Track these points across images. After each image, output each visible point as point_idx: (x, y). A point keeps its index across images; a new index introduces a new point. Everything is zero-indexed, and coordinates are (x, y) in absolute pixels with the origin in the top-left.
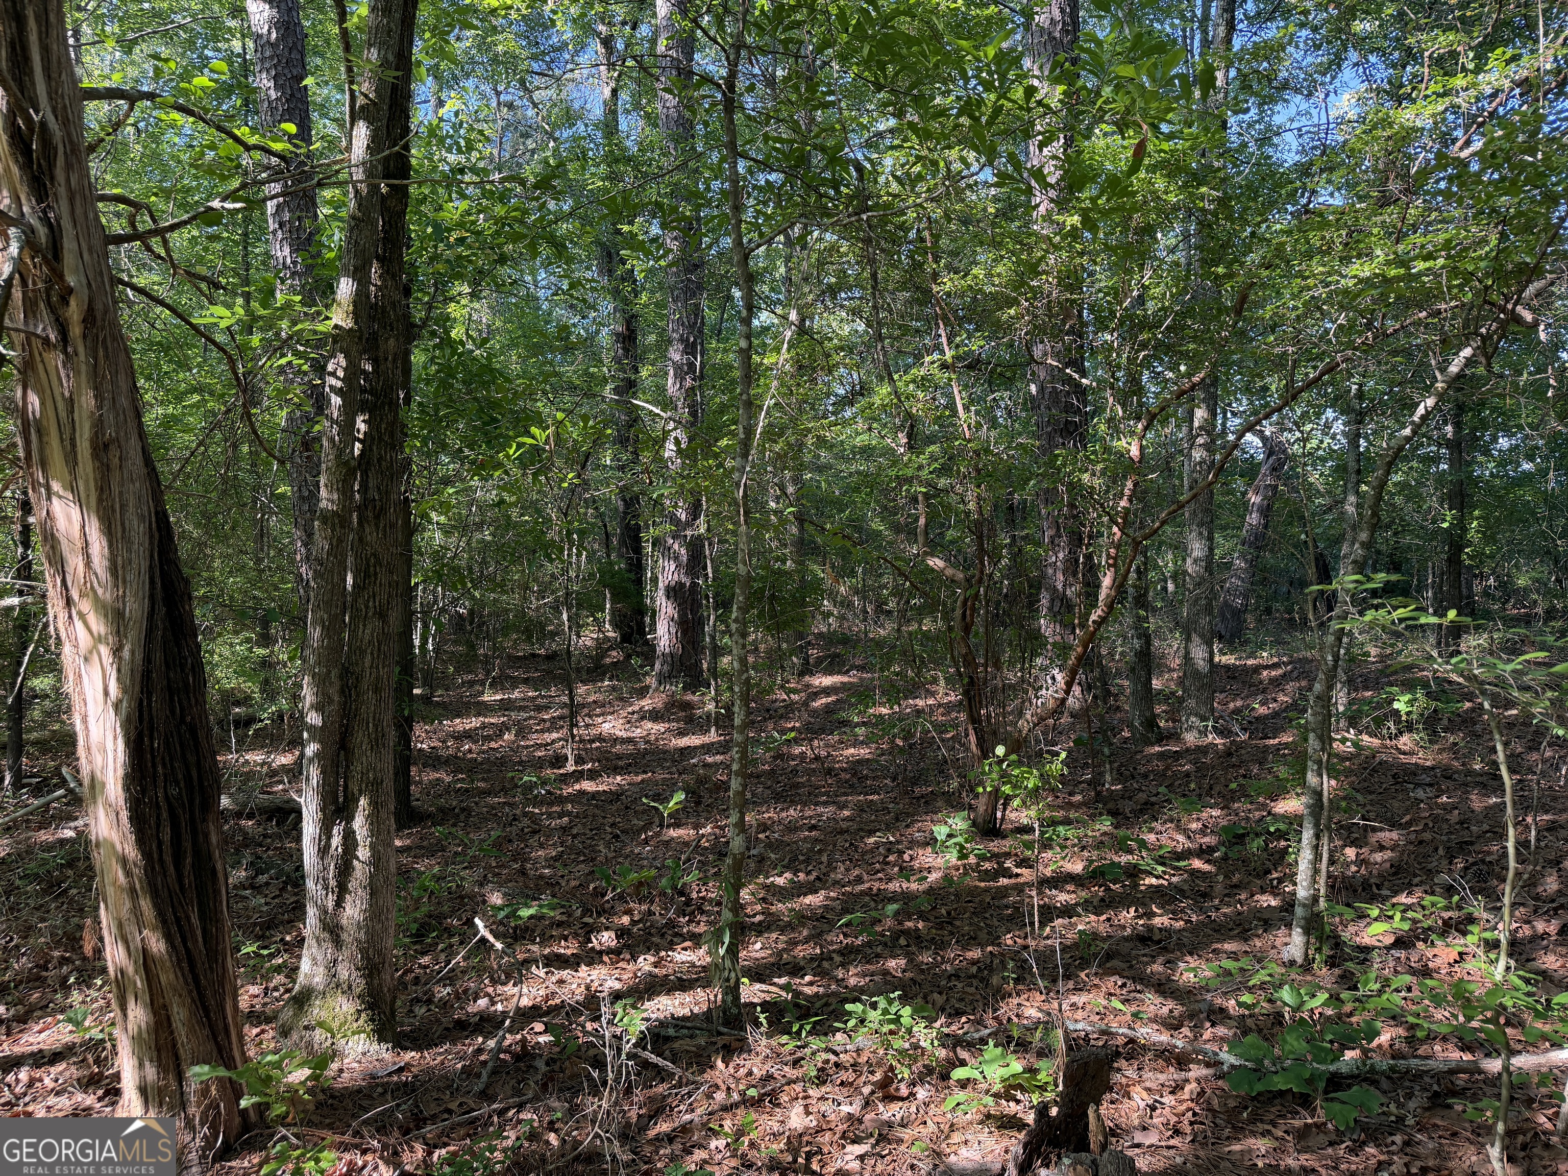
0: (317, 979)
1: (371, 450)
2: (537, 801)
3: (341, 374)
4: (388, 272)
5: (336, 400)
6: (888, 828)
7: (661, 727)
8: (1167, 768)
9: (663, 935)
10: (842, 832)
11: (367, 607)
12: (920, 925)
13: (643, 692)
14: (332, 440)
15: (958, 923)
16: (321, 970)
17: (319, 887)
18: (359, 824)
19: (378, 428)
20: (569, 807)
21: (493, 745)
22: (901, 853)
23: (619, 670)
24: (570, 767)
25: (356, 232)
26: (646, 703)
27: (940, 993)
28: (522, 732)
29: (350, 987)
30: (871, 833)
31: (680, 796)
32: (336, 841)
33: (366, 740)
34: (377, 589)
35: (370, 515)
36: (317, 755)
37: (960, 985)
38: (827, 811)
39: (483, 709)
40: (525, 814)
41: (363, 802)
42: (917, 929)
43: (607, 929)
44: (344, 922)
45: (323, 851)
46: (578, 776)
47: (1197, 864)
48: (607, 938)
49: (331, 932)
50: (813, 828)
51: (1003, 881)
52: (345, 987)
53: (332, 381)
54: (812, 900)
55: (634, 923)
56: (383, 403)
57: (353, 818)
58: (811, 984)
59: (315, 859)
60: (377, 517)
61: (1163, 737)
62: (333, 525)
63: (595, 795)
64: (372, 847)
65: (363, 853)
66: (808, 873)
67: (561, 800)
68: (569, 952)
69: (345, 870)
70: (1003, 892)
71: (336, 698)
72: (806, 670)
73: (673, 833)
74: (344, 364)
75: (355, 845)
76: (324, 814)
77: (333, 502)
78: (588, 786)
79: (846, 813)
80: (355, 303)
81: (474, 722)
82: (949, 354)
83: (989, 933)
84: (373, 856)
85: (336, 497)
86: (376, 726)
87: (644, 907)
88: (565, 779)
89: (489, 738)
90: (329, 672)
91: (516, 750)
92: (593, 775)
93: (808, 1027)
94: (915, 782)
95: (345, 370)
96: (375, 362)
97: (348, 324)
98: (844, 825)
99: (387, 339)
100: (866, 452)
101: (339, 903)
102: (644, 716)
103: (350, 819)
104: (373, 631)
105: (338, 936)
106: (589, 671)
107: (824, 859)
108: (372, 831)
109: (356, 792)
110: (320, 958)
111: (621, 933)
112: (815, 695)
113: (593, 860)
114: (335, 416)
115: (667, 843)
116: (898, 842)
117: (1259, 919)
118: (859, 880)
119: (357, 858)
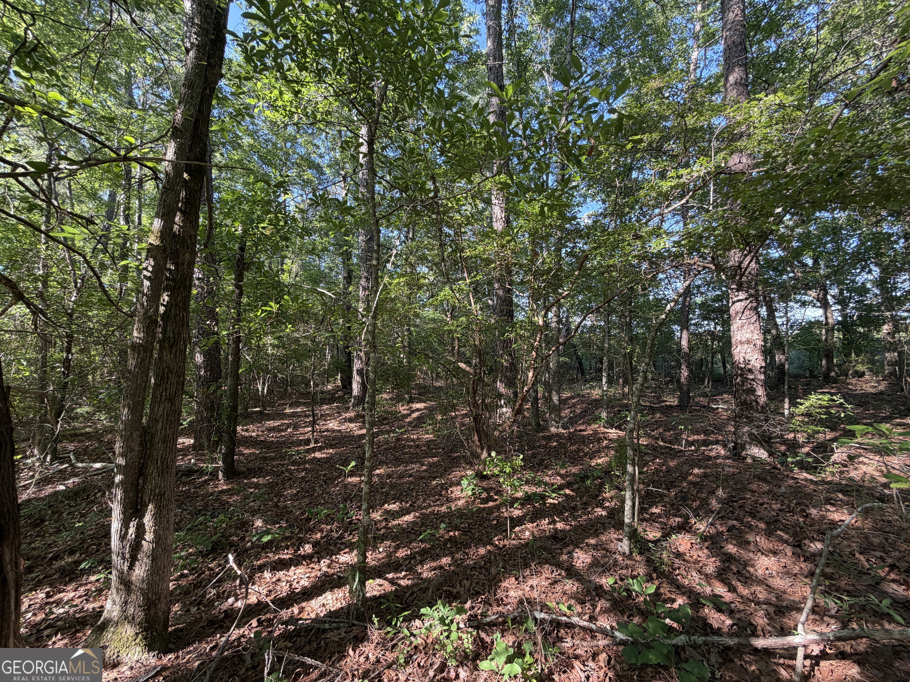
0: (115, 614)
1: (170, 311)
2: (294, 463)
3: (150, 269)
4: (187, 219)
5: (147, 283)
6: (441, 477)
7: (352, 425)
8: (547, 444)
9: (335, 545)
10: (423, 478)
11: (161, 396)
12: (457, 533)
13: (347, 409)
14: (142, 305)
15: (473, 531)
16: (118, 608)
17: (119, 558)
18: (148, 520)
19: (176, 300)
20: (307, 466)
21: (283, 434)
22: (447, 489)
23: (341, 399)
24: (312, 445)
25: (165, 195)
26: (348, 415)
27: (467, 580)
28: (296, 427)
29: (133, 618)
30: (434, 478)
31: (353, 464)
32: (132, 530)
33: (155, 470)
34: (168, 386)
35: (167, 345)
36: (121, 482)
37: (477, 574)
38: (416, 466)
39: (284, 416)
40: (287, 470)
41: (150, 507)
42: (455, 536)
43: (308, 543)
44: (134, 578)
45: (123, 537)
46: (314, 450)
47: (568, 491)
48: (308, 548)
49: (125, 585)
50: (410, 476)
51: (491, 504)
52: (130, 618)
53: (145, 273)
54: (409, 518)
55: (322, 538)
56: (180, 287)
57: (144, 516)
58: (404, 578)
59: (117, 542)
60: (171, 347)
61: (543, 430)
62: (139, 351)
63: (319, 460)
64: (155, 532)
65: (149, 536)
66: (407, 502)
67: (305, 462)
68: (288, 557)
69: (136, 547)
70: (490, 511)
71: (137, 448)
72: (411, 400)
73: (350, 480)
74: (153, 264)
75: (144, 532)
76: (125, 516)
77: (140, 339)
78: (318, 455)
79: (424, 468)
80: (161, 232)
81: (277, 423)
82: (468, 281)
83: (487, 537)
84: (155, 537)
85: (142, 335)
86: (162, 462)
87: (329, 527)
88: (308, 451)
89: (282, 430)
90: (132, 434)
91: (291, 435)
92: (320, 449)
93: (401, 619)
94: (452, 451)
95: (153, 267)
96: (176, 264)
97: (156, 242)
98: (423, 474)
99: (184, 254)
100: (434, 320)
101: (131, 567)
102: (346, 420)
103: (142, 516)
104: (164, 409)
105: (129, 587)
106: (329, 400)
107: (414, 494)
108: (155, 523)
109: (147, 501)
110: (117, 600)
111: (316, 544)
112: (413, 412)
113: (312, 495)
114: (145, 291)
115: (345, 486)
116: (446, 483)
117: (600, 523)
118: (429, 506)
119: (145, 540)
